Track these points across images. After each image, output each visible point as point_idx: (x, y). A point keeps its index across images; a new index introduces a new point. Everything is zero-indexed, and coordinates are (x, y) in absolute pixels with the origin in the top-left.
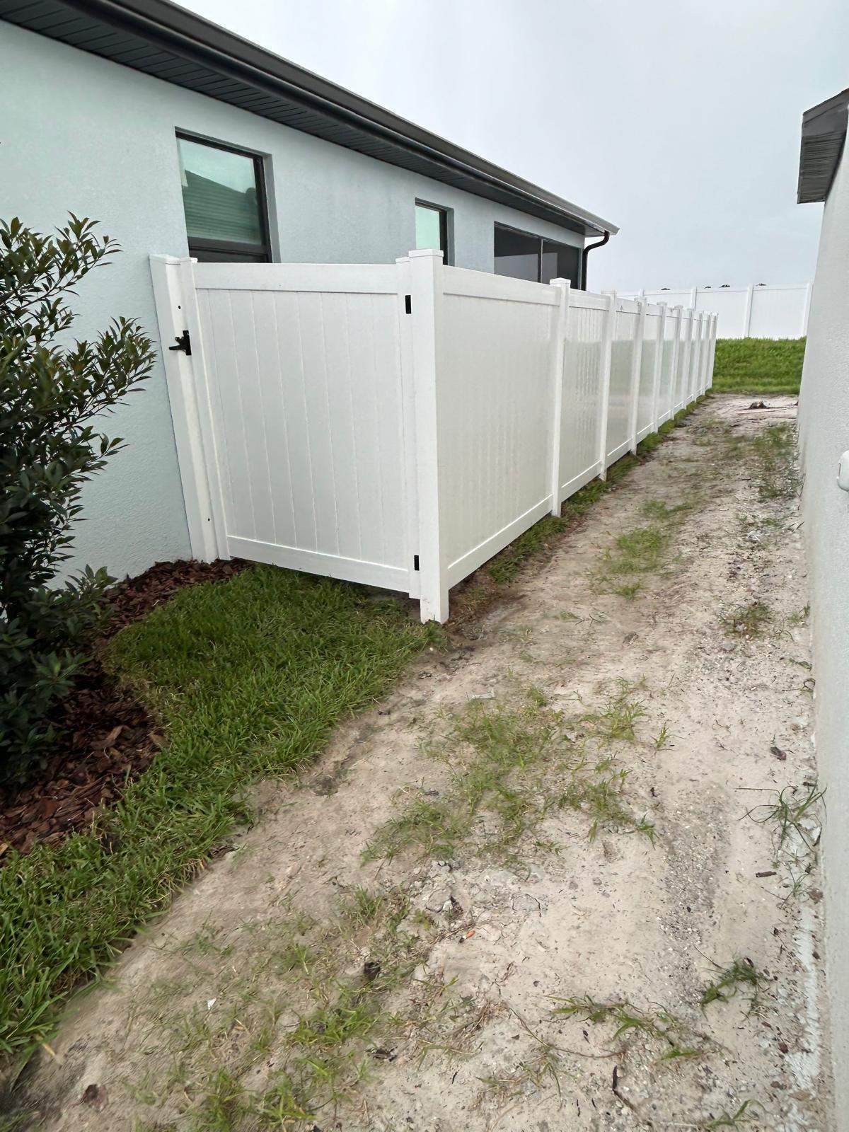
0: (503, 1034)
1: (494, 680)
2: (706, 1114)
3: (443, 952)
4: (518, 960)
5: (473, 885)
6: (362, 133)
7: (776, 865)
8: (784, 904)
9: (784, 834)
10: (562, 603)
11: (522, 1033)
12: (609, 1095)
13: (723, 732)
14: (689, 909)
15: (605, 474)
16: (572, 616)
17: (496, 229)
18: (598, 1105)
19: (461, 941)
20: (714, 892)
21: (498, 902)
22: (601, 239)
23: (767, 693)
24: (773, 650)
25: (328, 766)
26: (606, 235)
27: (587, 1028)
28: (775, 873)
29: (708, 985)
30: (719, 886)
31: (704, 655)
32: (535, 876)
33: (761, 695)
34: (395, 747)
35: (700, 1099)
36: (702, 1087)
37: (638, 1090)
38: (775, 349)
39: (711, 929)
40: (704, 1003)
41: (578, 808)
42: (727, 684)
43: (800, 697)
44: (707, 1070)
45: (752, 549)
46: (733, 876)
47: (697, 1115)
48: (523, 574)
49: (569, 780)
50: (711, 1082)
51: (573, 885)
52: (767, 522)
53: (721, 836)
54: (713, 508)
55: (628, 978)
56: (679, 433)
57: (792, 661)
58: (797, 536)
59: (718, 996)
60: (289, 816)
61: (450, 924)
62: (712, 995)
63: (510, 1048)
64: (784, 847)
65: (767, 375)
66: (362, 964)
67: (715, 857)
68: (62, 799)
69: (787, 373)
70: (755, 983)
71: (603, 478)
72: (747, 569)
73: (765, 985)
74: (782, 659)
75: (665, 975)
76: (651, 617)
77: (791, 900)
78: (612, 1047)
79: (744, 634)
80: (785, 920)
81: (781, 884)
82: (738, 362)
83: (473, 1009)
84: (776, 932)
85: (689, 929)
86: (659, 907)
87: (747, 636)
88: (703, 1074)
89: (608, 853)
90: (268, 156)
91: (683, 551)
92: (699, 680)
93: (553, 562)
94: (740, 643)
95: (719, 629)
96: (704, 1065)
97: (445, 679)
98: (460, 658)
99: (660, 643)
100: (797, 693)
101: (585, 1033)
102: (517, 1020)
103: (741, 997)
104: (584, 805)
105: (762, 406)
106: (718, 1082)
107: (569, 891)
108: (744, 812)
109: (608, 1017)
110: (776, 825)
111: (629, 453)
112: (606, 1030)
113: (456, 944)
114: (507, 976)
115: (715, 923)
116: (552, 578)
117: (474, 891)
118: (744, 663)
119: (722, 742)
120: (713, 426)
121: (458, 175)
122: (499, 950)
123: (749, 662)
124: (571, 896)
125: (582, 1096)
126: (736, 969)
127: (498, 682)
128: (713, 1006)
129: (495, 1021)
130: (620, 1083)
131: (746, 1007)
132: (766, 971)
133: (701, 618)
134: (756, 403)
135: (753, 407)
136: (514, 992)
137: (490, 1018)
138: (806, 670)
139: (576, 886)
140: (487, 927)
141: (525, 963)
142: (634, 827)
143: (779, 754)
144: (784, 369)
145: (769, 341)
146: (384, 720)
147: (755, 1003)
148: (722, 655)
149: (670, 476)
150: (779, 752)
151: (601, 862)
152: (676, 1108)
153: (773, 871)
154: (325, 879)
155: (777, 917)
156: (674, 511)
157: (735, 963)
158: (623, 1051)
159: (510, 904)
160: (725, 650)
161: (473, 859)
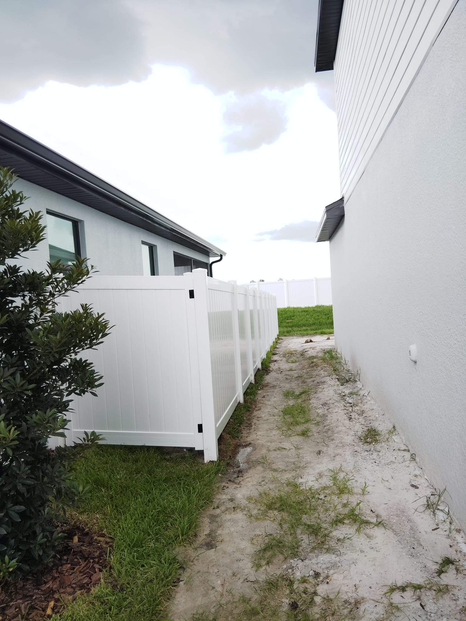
0: (369, 607)
1: (263, 483)
2: (461, 607)
3: (322, 589)
4: (357, 582)
5: (317, 564)
6: (127, 211)
7: (437, 525)
8: (448, 537)
9: (434, 514)
10: (273, 443)
11: (377, 604)
12: (423, 612)
13: (386, 483)
14: (414, 548)
15: (254, 380)
16: (283, 448)
17: (174, 255)
18: (422, 616)
19: (328, 583)
20: (419, 541)
21: (334, 566)
22: (219, 258)
23: (395, 465)
24: (388, 447)
25: (202, 537)
26: (221, 256)
27: (401, 595)
28: (439, 528)
29: (436, 570)
30: (420, 538)
31: (359, 454)
32: (343, 553)
33: (394, 466)
34: (235, 521)
35: (456, 604)
36: (454, 600)
37: (432, 608)
38: (305, 311)
39: (426, 552)
40: (439, 576)
41: (344, 523)
42: (376, 464)
43: (411, 463)
44: (453, 594)
45: (351, 406)
46: (424, 533)
47: (458, 608)
48: (242, 433)
49: (333, 514)
50: (457, 597)
51: (362, 551)
52: (351, 394)
53: (409, 520)
54: (321, 391)
55: (405, 575)
56: (275, 358)
57: (399, 450)
58: (369, 398)
59: (443, 572)
60: (200, 561)
61: (317, 580)
62: (440, 572)
63: (375, 610)
64: (437, 518)
65: (304, 325)
66: (287, 605)
67: (412, 529)
68: (71, 575)
69: (314, 324)
70: (453, 564)
71: (253, 382)
72: (354, 415)
73: (457, 563)
74: (394, 450)
75: (419, 571)
76: (322, 443)
77: (450, 535)
78: (414, 597)
79: (372, 443)
80: (451, 542)
81: (443, 531)
82: (287, 319)
83: (350, 604)
84: (451, 546)
85: (418, 554)
86: (402, 550)
87: (374, 443)
88: (452, 596)
89: (369, 537)
90: (82, 221)
91: (319, 412)
92: (363, 465)
93: (254, 426)
94: (372, 447)
95: (359, 442)
96: (451, 593)
97: (237, 487)
98: (238, 477)
99: (336, 452)
100: (409, 462)
101: (401, 596)
102: (372, 601)
103: (451, 570)
104: (345, 521)
105: (311, 341)
106: (459, 597)
107: (362, 554)
108: (414, 511)
109: (407, 589)
110: (429, 512)
111: (259, 369)
112: (409, 593)
113: (326, 585)
114: (356, 589)
115: (426, 550)
116: (259, 433)
117: (319, 565)
118: (378, 455)
119: (388, 487)
120: (293, 352)
121: (162, 229)
122: (346, 582)
123: (380, 454)
124: (364, 556)
125: (414, 616)
126: (444, 562)
127: (267, 483)
128: (443, 575)
129: (362, 604)
130: (425, 607)
131: (455, 572)
132: (455, 559)
133: (349, 439)
134: (308, 340)
135: (307, 342)
136: (363, 592)
137: (360, 604)
138: (407, 453)
139: (364, 552)
140: (335, 575)
141: (361, 582)
142: (373, 525)
143: (415, 487)
144: (311, 322)
145: (301, 308)
146: (218, 511)
147: (457, 570)
148: (366, 453)
149: (287, 379)
150: (415, 486)
151: (368, 541)
152: (450, 609)
153: (438, 527)
154: (241, 580)
155: (448, 542)
156: (300, 395)
157: (442, 560)
158: (419, 599)
159: (340, 565)
160: (367, 451)
161: (310, 554)
